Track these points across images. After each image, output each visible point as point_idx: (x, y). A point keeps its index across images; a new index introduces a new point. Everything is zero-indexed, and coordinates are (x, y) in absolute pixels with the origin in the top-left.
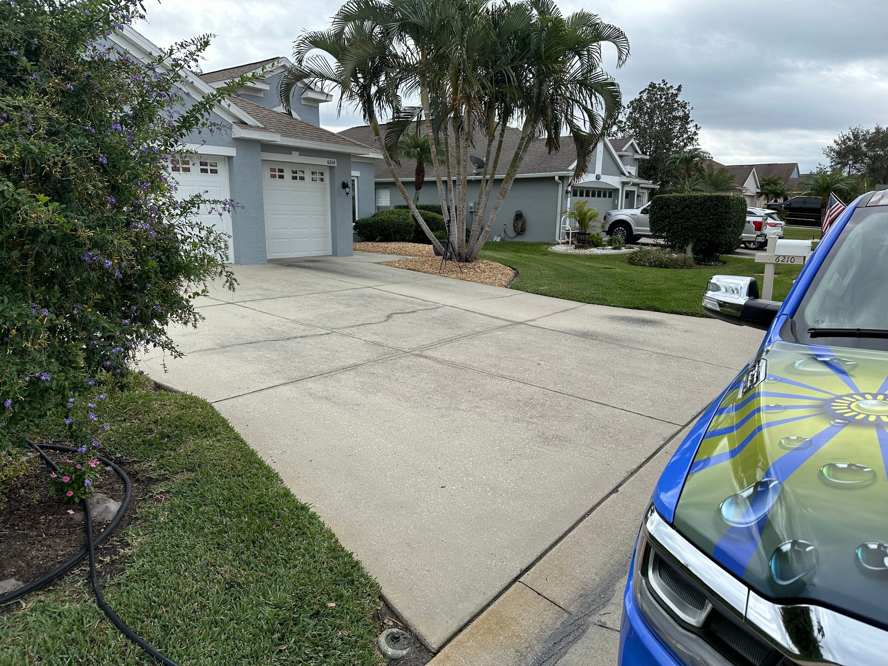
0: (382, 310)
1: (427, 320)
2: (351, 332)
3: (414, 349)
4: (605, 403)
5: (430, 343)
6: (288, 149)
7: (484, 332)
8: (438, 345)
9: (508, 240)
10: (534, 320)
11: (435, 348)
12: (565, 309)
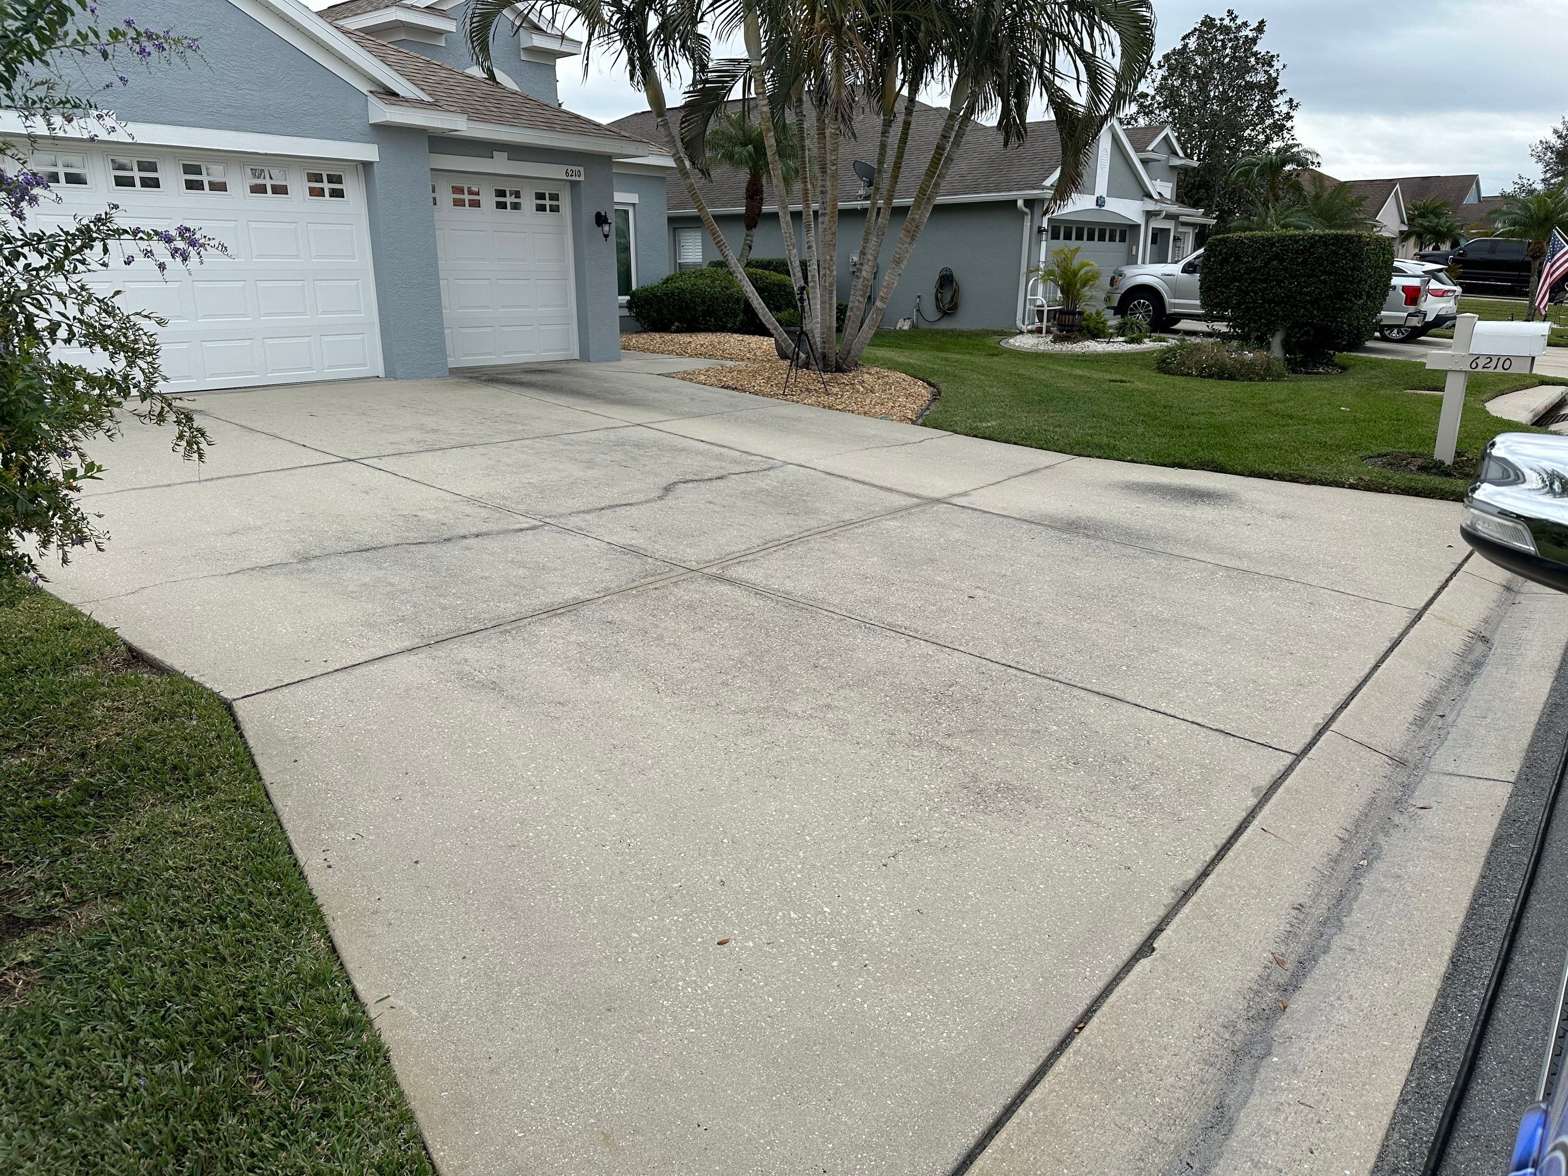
0: (656, 475)
1: (745, 495)
2: (583, 525)
3: (710, 564)
4: (1118, 694)
5: (744, 547)
6: (486, 148)
7: (860, 522)
8: (762, 553)
9: (923, 325)
10: (965, 494)
11: (754, 560)
12: (1031, 468)
